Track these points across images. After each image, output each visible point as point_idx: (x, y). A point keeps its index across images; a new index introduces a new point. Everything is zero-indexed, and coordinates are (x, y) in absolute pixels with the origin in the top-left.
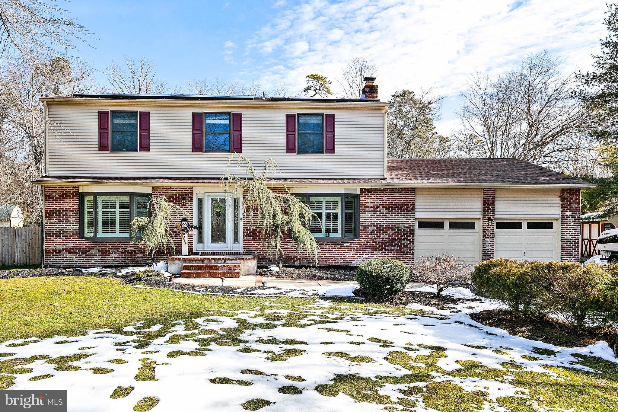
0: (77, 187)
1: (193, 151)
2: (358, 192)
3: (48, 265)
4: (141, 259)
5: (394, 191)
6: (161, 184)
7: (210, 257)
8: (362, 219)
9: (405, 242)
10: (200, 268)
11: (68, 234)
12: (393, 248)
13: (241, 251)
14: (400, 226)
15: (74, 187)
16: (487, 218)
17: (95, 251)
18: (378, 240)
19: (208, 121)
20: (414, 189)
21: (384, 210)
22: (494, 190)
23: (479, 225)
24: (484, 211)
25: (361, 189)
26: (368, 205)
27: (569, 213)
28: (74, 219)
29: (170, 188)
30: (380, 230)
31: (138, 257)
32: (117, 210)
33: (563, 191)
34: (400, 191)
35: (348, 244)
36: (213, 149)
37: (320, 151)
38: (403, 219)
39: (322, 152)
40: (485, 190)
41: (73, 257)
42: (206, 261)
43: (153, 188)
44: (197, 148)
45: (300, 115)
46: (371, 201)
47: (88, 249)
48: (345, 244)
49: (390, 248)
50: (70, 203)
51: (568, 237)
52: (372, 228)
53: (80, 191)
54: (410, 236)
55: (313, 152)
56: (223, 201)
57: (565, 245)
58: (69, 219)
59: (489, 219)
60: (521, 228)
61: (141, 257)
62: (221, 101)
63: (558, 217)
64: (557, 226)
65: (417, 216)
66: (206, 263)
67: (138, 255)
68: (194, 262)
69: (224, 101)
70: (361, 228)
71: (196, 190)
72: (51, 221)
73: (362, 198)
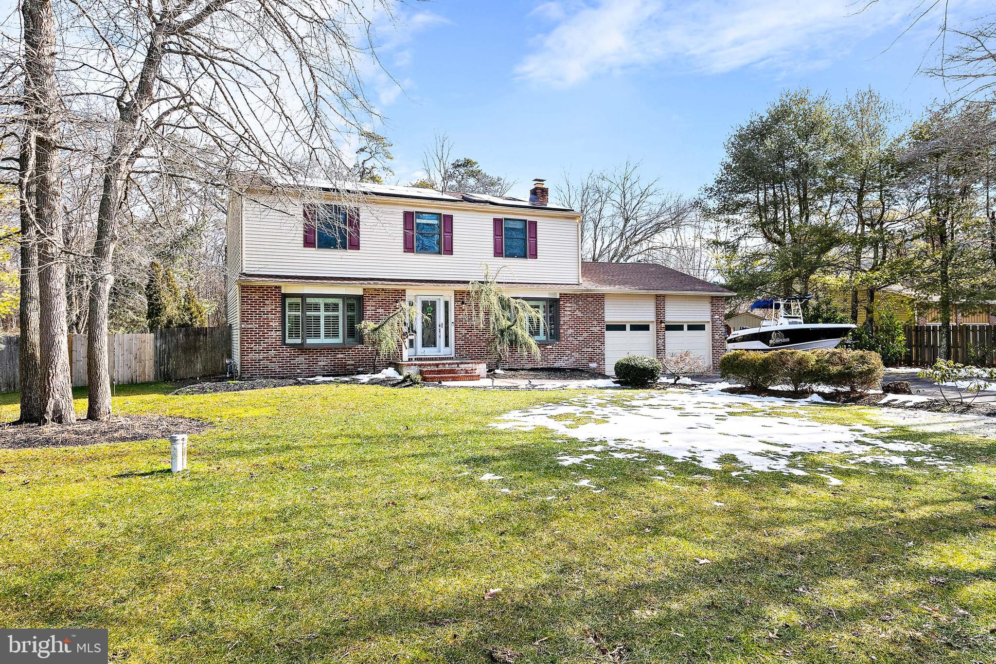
0: (279, 287)
1: (404, 252)
2: (558, 297)
3: (246, 376)
4: (352, 367)
5: (587, 296)
6: (372, 285)
7: (445, 362)
8: (562, 322)
9: (598, 344)
10: (439, 372)
11: (270, 341)
12: (588, 350)
13: (453, 356)
14: (593, 329)
15: (276, 287)
16: (659, 321)
17: (301, 359)
18: (576, 342)
19: (418, 221)
20: (604, 295)
21: (579, 314)
22: (664, 296)
23: (653, 327)
24: (657, 315)
25: (560, 294)
26: (567, 309)
27: (717, 317)
28: (277, 324)
29: (383, 290)
30: (578, 333)
31: (349, 365)
32: (322, 314)
33: (712, 297)
34: (592, 296)
35: (551, 347)
36: (424, 249)
37: (525, 256)
38: (595, 323)
39: (525, 257)
40: (657, 296)
41: (275, 367)
42: (440, 366)
43: (364, 289)
44: (409, 247)
45: (506, 219)
46: (569, 305)
47: (292, 357)
48: (548, 347)
49: (585, 350)
50: (271, 306)
51: (717, 337)
52: (570, 331)
53: (283, 292)
54: (601, 338)
55: (518, 257)
56: (434, 304)
57: (715, 344)
58: (271, 324)
59: (661, 322)
60: (683, 329)
61: (352, 365)
62: (436, 202)
63: (709, 320)
64: (708, 327)
65: (606, 320)
66: (441, 368)
67: (348, 362)
68: (429, 367)
69: (438, 202)
70: (562, 331)
71: (408, 293)
72: (250, 326)
73: (561, 303)
